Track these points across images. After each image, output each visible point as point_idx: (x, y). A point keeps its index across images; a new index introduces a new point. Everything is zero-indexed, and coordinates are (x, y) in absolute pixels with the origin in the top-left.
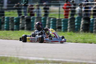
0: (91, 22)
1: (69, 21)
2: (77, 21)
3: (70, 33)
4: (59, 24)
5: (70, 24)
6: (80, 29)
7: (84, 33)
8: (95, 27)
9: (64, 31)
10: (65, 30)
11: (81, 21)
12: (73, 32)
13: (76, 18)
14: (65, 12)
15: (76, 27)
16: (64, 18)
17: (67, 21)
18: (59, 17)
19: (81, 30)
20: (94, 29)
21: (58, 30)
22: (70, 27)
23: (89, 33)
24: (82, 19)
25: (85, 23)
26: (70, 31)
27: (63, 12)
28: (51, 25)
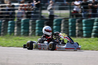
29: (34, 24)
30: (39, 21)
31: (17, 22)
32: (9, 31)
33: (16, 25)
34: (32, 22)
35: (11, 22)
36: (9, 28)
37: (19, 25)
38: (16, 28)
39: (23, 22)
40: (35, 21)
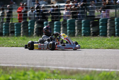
1: (22, 25)
2: (30, 25)
3: (23, 37)
4: (11, 29)
5: (23, 29)
6: (33, 33)
7: (37, 37)
9: (17, 36)
10: (19, 35)
11: (34, 24)
12: (26, 36)
13: (29, 22)
14: (19, 16)
15: (29, 31)
16: (18, 22)
17: (20, 26)
18: (12, 22)
19: (35, 34)
21: (11, 35)
22: (23, 32)
24: (35, 23)
25: (38, 27)
26: (23, 36)
27: (17, 16)
28: (4, 29)
29: (80, 24)
30: (84, 21)
31: (63, 22)
32: (55, 32)
33: (62, 26)
34: (78, 22)
35: (57, 23)
36: (55, 29)
37: (65, 26)
38: (62, 28)
39: (69, 23)
40: (81, 21)
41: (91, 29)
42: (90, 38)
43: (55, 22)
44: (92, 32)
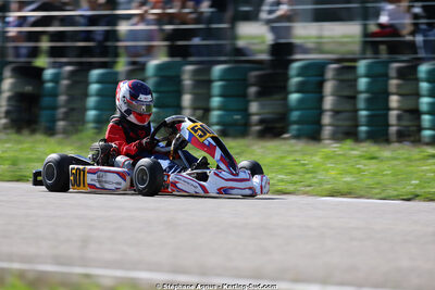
0: (49, 85)
7: (15, 137)
8: (64, 106)
11: (2, 80)
19: (3, 121)
20: (63, 120)
23: (39, 137)
24: (7, 72)
25: (19, 90)
29: (203, 83)
30: (225, 71)
31: (129, 73)
32: (91, 114)
34: (195, 73)
35: (102, 75)
36: (92, 101)
39: (155, 76)
40: (208, 71)
41: (254, 107)
42: (248, 146)
43: (95, 73)
44: (255, 118)
